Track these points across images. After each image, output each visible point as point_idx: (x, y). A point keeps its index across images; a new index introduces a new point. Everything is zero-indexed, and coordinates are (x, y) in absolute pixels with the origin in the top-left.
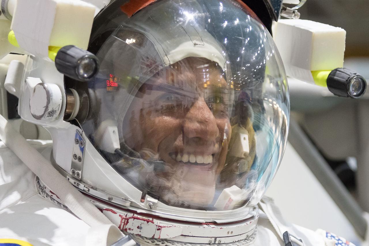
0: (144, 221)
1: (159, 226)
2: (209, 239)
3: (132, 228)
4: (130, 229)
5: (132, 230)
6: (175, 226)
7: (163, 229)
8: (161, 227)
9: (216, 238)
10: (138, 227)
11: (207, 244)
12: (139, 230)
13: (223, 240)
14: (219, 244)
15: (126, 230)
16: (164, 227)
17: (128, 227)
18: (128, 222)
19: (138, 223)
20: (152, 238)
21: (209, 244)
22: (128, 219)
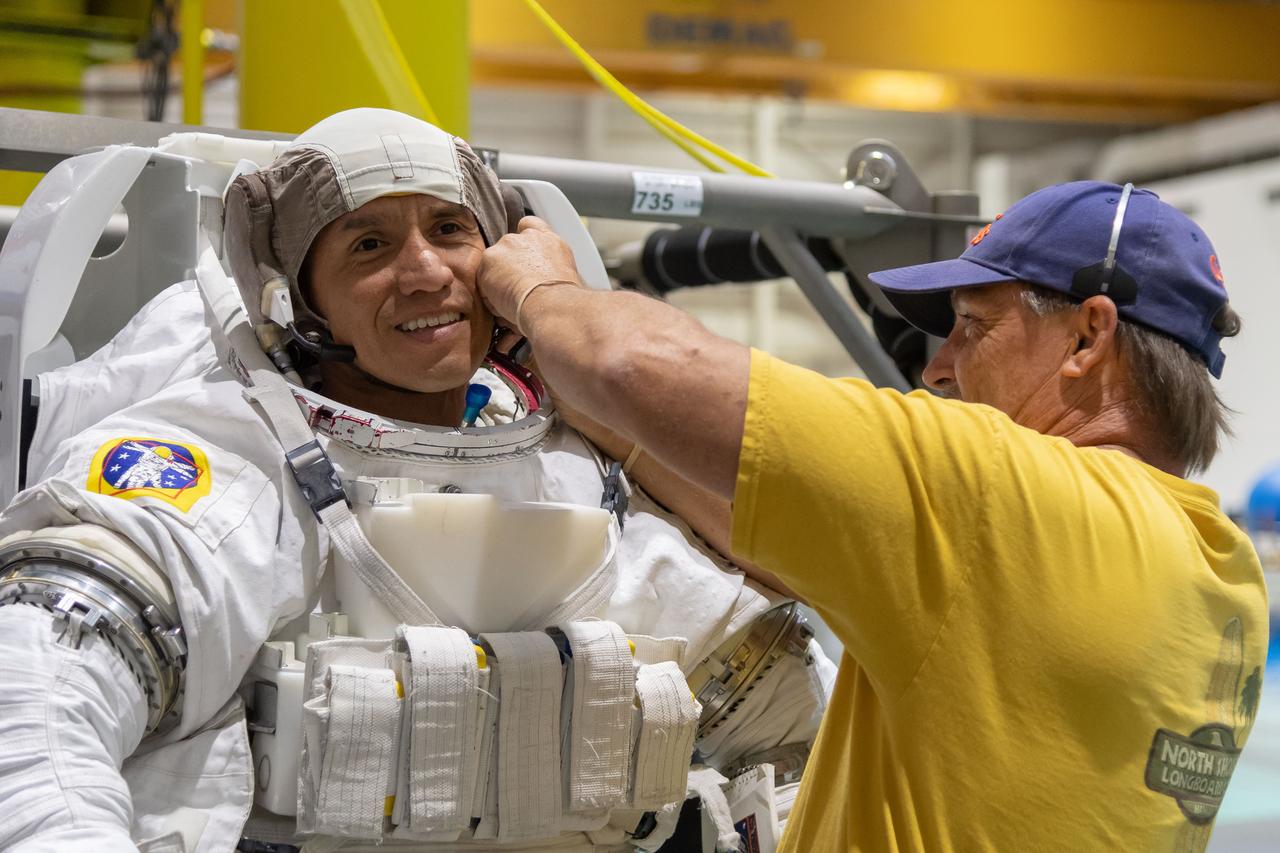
0: (356, 422)
1: (377, 431)
2: (446, 449)
3: (340, 432)
4: (337, 433)
5: (341, 434)
6: (403, 431)
7: (382, 435)
8: (379, 432)
9: (456, 449)
10: (348, 431)
11: (443, 456)
12: (350, 435)
13: (469, 453)
14: (463, 457)
15: (332, 433)
16: (385, 432)
17: (334, 429)
18: (334, 423)
19: (348, 425)
20: (369, 447)
21: (446, 456)
22: (334, 419)
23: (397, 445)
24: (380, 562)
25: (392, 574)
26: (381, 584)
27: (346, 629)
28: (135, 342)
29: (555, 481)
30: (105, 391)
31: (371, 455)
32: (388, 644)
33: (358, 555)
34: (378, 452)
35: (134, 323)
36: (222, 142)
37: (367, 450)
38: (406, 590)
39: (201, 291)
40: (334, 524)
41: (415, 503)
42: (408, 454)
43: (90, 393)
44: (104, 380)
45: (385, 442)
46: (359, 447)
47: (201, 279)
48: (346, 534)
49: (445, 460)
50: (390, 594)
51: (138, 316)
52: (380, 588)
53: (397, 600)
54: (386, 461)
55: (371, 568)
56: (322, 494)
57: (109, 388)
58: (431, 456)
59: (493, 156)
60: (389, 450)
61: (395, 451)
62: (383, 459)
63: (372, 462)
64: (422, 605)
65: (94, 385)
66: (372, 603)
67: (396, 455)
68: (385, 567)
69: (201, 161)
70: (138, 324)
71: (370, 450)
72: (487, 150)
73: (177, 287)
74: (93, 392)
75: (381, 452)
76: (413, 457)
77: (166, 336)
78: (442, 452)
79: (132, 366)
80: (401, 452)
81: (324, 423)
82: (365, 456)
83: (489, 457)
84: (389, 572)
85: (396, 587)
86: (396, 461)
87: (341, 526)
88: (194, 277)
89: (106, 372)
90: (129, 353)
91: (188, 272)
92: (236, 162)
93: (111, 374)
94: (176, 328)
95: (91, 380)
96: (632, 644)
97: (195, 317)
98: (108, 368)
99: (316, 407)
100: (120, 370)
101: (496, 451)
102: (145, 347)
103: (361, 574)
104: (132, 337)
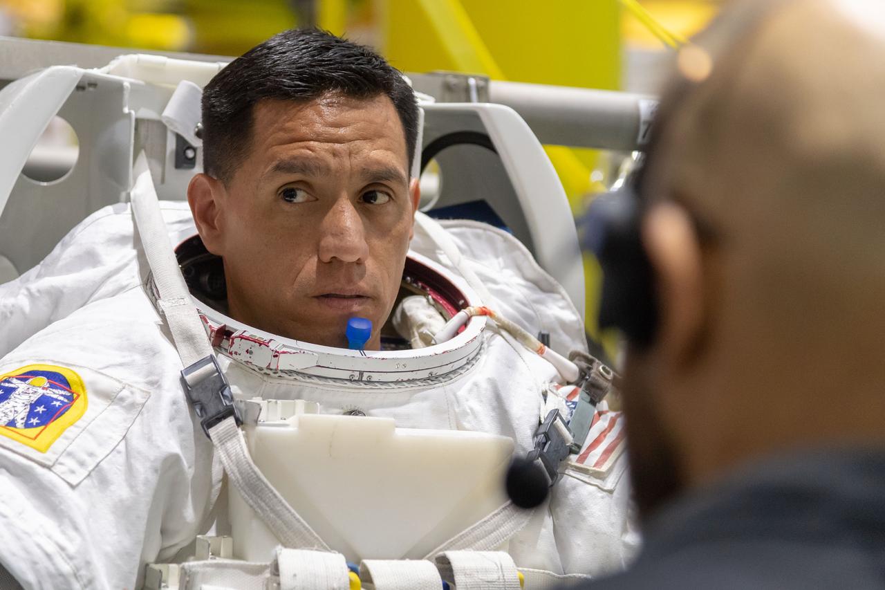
0: (256, 342)
1: (276, 352)
2: (350, 373)
3: (239, 352)
4: (236, 353)
5: (240, 354)
6: (304, 353)
7: (282, 356)
8: (278, 352)
9: (361, 373)
10: (247, 351)
11: (347, 380)
12: (248, 355)
13: (375, 377)
14: (369, 382)
15: (231, 353)
16: (284, 353)
17: (233, 349)
18: (233, 343)
19: (247, 345)
20: (268, 368)
21: (350, 380)
22: (233, 339)
23: (298, 367)
24: (262, 482)
25: (275, 495)
26: (263, 504)
27: (230, 551)
28: (60, 264)
29: (469, 411)
30: (23, 313)
31: (272, 377)
32: (266, 567)
33: (241, 473)
34: (280, 374)
35: (62, 245)
36: (164, 64)
37: (268, 372)
38: (290, 512)
39: (133, 214)
40: (223, 441)
41: (301, 424)
42: (310, 376)
43: (9, 315)
44: (23, 302)
45: (284, 363)
46: (261, 369)
47: (134, 201)
48: (232, 451)
49: (349, 384)
50: (272, 515)
51: (67, 238)
52: (261, 508)
53: (280, 522)
54: (286, 383)
55: (254, 487)
56: (212, 411)
57: (27, 309)
58: (335, 379)
59: (482, 83)
60: (290, 372)
61: (298, 373)
62: (284, 382)
63: (273, 384)
64: (306, 529)
65: (13, 306)
66: (255, 524)
67: (298, 378)
68: (267, 486)
69: (141, 82)
70: (65, 246)
71: (269, 372)
72: (474, 77)
73: (109, 209)
74: (11, 313)
75: (283, 375)
76: (316, 380)
77: (91, 258)
78: (346, 375)
79: (52, 287)
80: (304, 375)
81: (225, 343)
82: (265, 378)
83: (397, 382)
84: (272, 492)
85: (278, 508)
86: (299, 383)
87: (229, 445)
88: (128, 200)
89: (26, 292)
90: (52, 274)
91: (123, 195)
92: (177, 84)
93: (31, 295)
94: (101, 250)
95: (10, 301)
96: (522, 576)
97: (122, 240)
98: (28, 290)
99: (216, 327)
100: (39, 291)
101: (405, 376)
102: (69, 269)
103: (243, 493)
104: (58, 258)
